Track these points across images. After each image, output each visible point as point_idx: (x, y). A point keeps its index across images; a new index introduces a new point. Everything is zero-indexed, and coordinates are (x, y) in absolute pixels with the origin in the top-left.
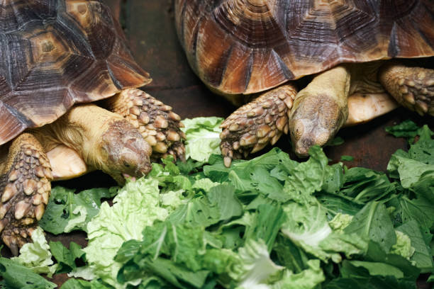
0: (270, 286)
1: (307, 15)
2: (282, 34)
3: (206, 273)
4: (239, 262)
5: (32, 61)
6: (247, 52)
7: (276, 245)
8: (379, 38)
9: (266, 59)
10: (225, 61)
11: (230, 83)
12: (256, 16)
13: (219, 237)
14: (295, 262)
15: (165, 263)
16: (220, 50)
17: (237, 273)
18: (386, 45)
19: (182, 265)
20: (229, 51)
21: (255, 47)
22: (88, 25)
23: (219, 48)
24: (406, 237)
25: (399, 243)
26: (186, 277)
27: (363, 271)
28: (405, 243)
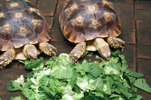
0: (72, 96)
1: (90, 26)
2: (84, 30)
3: (56, 93)
4: (64, 90)
5: (18, 33)
6: (76, 32)
7: (74, 86)
8: (106, 32)
9: (80, 35)
10: (70, 34)
11: (71, 39)
12: (78, 25)
13: (62, 83)
14: (78, 91)
15: (47, 88)
16: (69, 31)
17: (64, 92)
18: (107, 33)
19: (51, 89)
20: (71, 32)
21: (78, 31)
22: (36, 26)
23: (69, 30)
24: (106, 86)
25: (104, 88)
26: (51, 93)
27: (94, 94)
28: (106, 88)
